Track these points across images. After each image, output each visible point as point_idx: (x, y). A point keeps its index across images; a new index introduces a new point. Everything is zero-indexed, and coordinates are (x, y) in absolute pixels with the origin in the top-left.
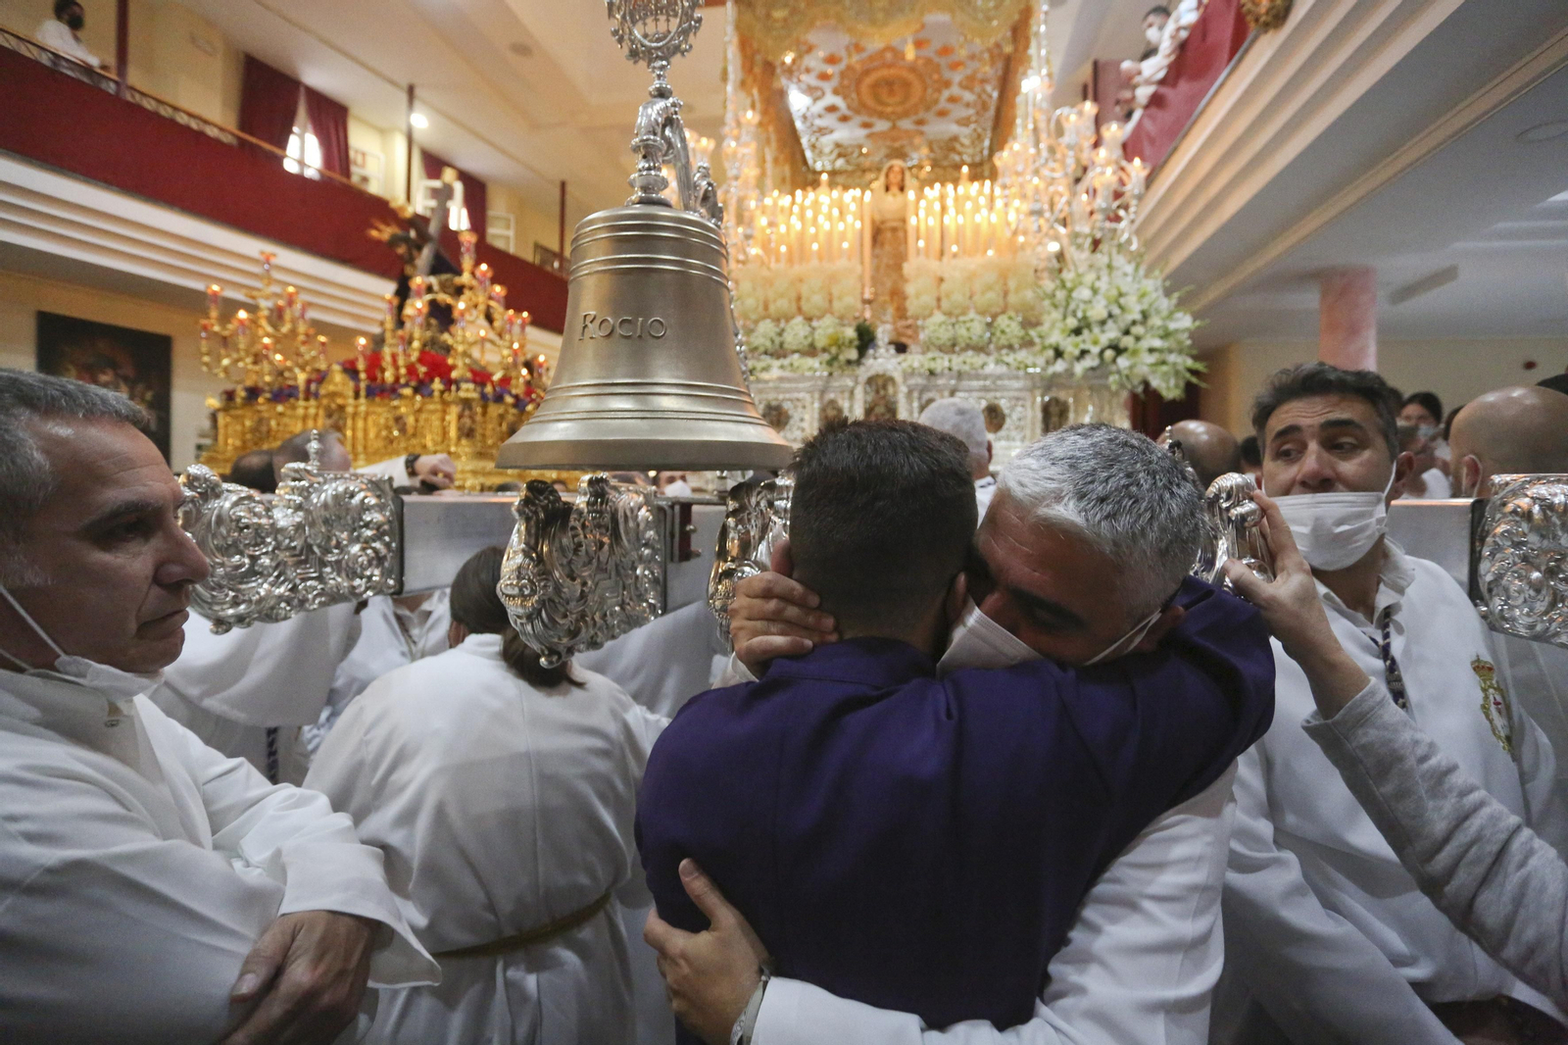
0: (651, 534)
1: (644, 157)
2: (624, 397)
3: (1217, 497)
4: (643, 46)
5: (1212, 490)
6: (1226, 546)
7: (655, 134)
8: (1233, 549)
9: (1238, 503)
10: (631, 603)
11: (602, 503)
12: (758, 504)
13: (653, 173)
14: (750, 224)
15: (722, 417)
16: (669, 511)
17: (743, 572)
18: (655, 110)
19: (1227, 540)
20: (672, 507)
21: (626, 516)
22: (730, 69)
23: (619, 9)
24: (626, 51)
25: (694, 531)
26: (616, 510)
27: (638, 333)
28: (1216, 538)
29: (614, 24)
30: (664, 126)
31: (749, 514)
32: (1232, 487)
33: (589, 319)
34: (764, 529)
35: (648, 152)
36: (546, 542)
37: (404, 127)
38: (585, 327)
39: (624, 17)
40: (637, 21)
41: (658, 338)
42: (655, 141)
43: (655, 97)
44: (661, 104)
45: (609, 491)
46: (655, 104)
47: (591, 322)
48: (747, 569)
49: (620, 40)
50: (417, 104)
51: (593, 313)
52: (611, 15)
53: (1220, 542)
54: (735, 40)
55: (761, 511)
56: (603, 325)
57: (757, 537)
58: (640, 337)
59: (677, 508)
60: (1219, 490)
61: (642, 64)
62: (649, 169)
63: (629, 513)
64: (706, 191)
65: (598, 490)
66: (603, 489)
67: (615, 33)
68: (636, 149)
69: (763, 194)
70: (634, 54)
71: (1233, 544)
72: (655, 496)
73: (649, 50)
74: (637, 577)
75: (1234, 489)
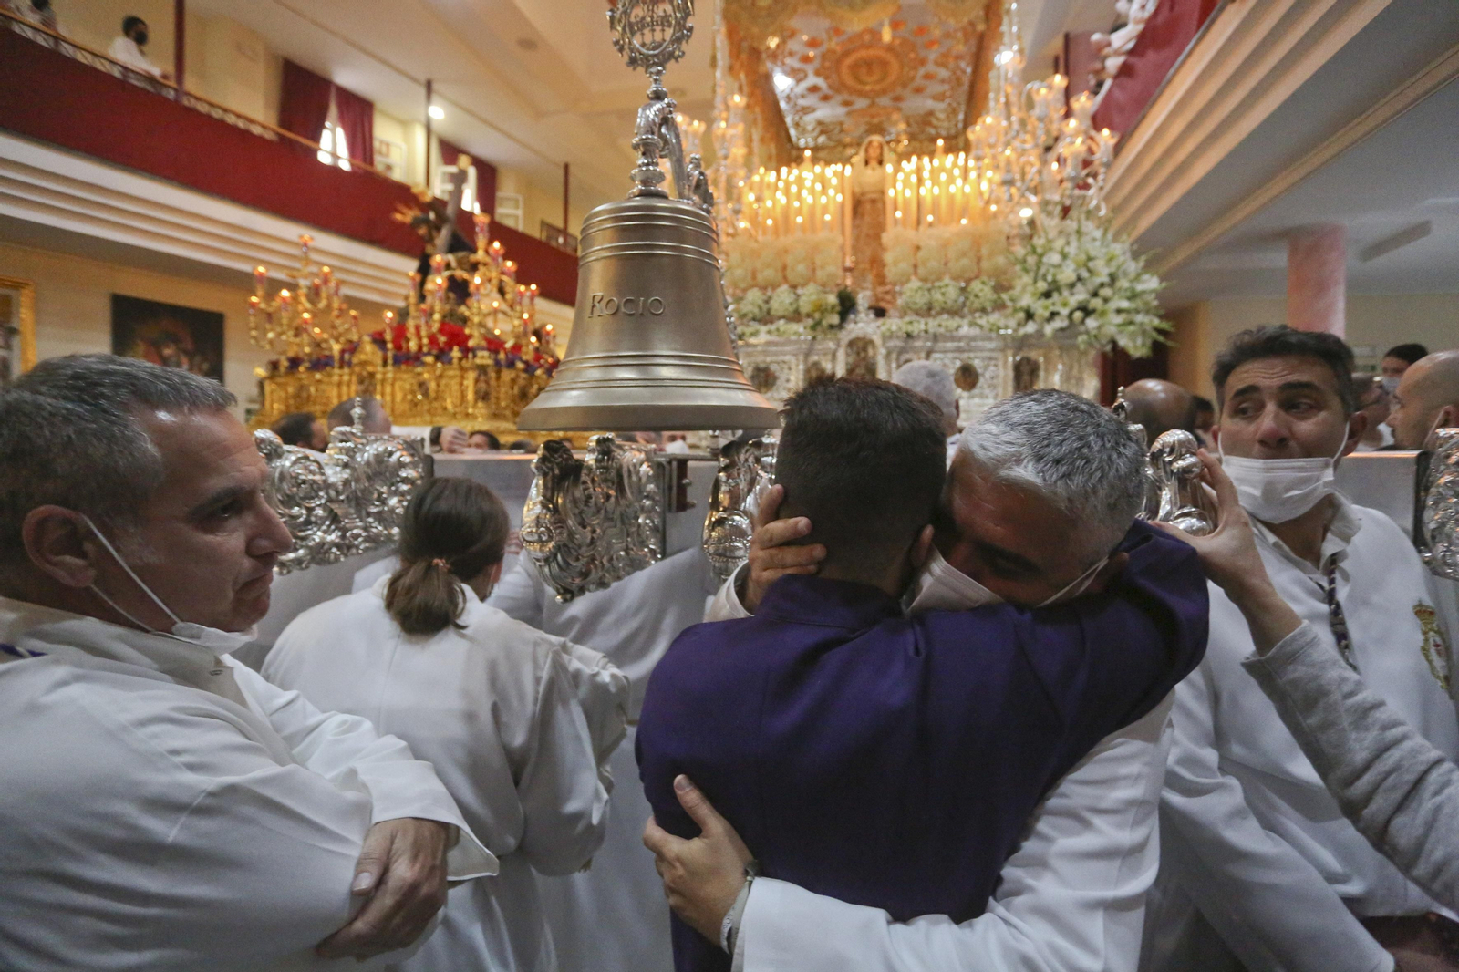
0: (651, 487)
1: (644, 154)
2: (628, 368)
3: (1161, 451)
4: (641, 54)
6: (1169, 496)
7: (653, 133)
8: (1176, 498)
9: (1180, 457)
10: (635, 549)
11: (608, 460)
12: (746, 460)
13: (651, 168)
14: (739, 199)
15: (714, 384)
16: (667, 467)
17: (733, 521)
18: (653, 111)
19: (1170, 491)
20: (670, 463)
21: (629, 471)
22: (719, 56)
23: (620, 21)
24: (626, 59)
25: (689, 484)
26: (621, 467)
27: (640, 311)
28: (1160, 489)
29: (616, 35)
30: (661, 125)
31: (739, 469)
32: (1174, 443)
33: (597, 299)
34: (752, 483)
35: (647, 149)
36: (561, 495)
37: (423, 119)
38: (594, 306)
39: (624, 29)
40: (636, 32)
41: (657, 315)
42: (652, 139)
43: (652, 99)
44: (658, 106)
45: (615, 449)
46: (651, 106)
47: (599, 302)
48: (737, 518)
49: (621, 50)
50: (435, 97)
51: (600, 294)
52: (612, 27)
53: (1164, 493)
54: (723, 30)
55: (749, 466)
56: (610, 305)
57: (746, 489)
58: (642, 314)
59: (674, 464)
60: (1163, 446)
61: (641, 70)
62: (648, 165)
63: (632, 468)
64: (699, 180)
65: (605, 448)
66: (609, 447)
67: (617, 43)
68: (636, 147)
69: (751, 171)
70: (633, 62)
71: (1175, 494)
72: (655, 453)
73: (647, 57)
74: (639, 525)
75: (1177, 445)
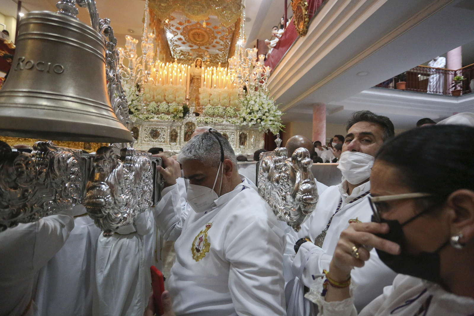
0: (76, 169)
3: (297, 156)
5: (295, 154)
6: (299, 175)
8: (303, 176)
9: (304, 158)
10: (61, 199)
11: (44, 154)
17: (100, 187)
19: (300, 172)
20: (90, 158)
21: (59, 160)
26: (54, 158)
27: (47, 70)
28: (296, 172)
32: (302, 153)
45: (49, 149)
47: (22, 62)
53: (297, 174)
56: (28, 64)
60: (297, 154)
63: (61, 159)
64: (107, 29)
65: (43, 148)
66: (46, 148)
71: (302, 174)
72: (81, 153)
74: (66, 187)
75: (303, 153)
